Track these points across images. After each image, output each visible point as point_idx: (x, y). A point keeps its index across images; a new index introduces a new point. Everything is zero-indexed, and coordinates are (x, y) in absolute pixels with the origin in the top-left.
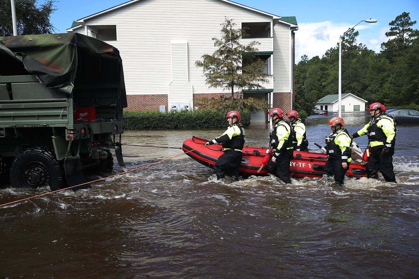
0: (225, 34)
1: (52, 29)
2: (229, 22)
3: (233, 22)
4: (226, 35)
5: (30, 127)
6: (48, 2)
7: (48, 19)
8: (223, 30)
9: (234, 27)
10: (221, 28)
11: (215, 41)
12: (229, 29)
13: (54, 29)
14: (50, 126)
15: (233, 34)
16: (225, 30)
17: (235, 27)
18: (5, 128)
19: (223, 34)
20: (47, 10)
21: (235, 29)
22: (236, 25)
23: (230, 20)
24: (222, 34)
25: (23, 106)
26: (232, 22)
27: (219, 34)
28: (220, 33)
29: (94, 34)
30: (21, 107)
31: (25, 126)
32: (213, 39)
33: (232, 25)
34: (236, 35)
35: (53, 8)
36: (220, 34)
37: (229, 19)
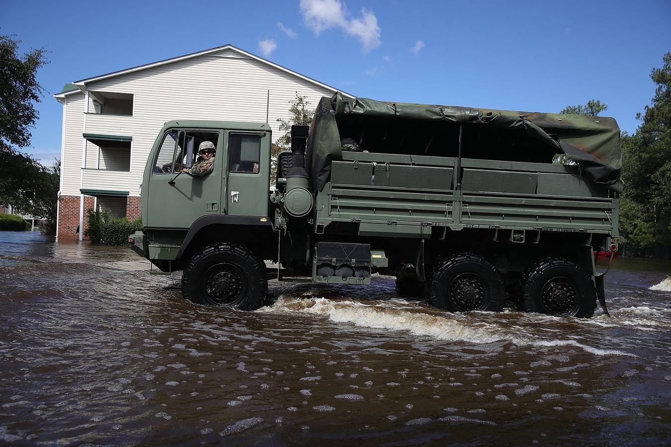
0: (294, 116)
1: (38, 90)
2: (301, 100)
3: (307, 100)
4: (296, 117)
5: (561, 231)
6: (35, 51)
7: (33, 76)
8: (292, 110)
9: (307, 107)
10: (290, 106)
11: (280, 123)
12: (301, 109)
13: (41, 90)
14: (589, 231)
15: (305, 116)
16: (295, 110)
17: (309, 107)
18: (526, 230)
19: (292, 116)
20: (34, 62)
21: (309, 110)
22: (310, 105)
23: (302, 97)
24: (290, 115)
25: (554, 203)
26: (305, 100)
27: (286, 115)
28: (287, 113)
29: (98, 104)
30: (551, 205)
31: (555, 230)
32: (278, 120)
33: (305, 105)
34: (310, 118)
35: (42, 60)
36: (288, 115)
37: (301, 95)
